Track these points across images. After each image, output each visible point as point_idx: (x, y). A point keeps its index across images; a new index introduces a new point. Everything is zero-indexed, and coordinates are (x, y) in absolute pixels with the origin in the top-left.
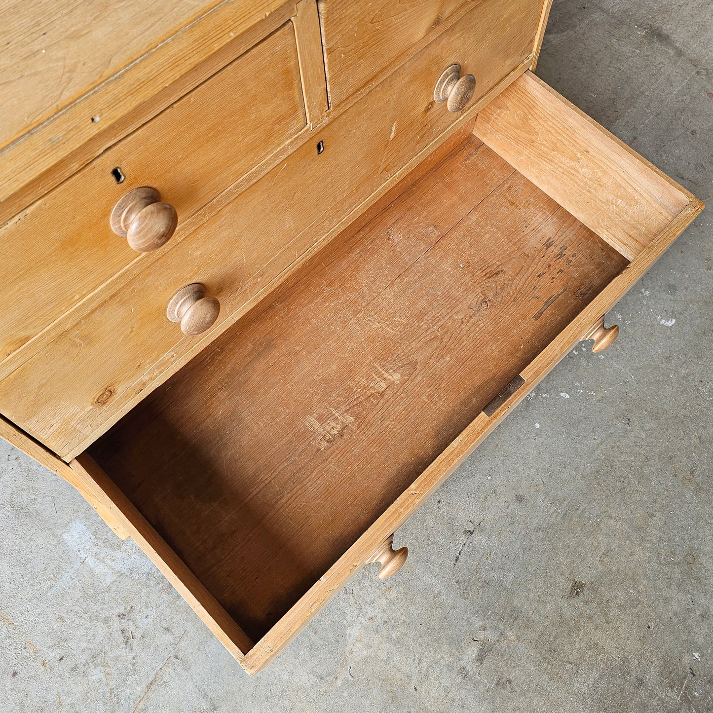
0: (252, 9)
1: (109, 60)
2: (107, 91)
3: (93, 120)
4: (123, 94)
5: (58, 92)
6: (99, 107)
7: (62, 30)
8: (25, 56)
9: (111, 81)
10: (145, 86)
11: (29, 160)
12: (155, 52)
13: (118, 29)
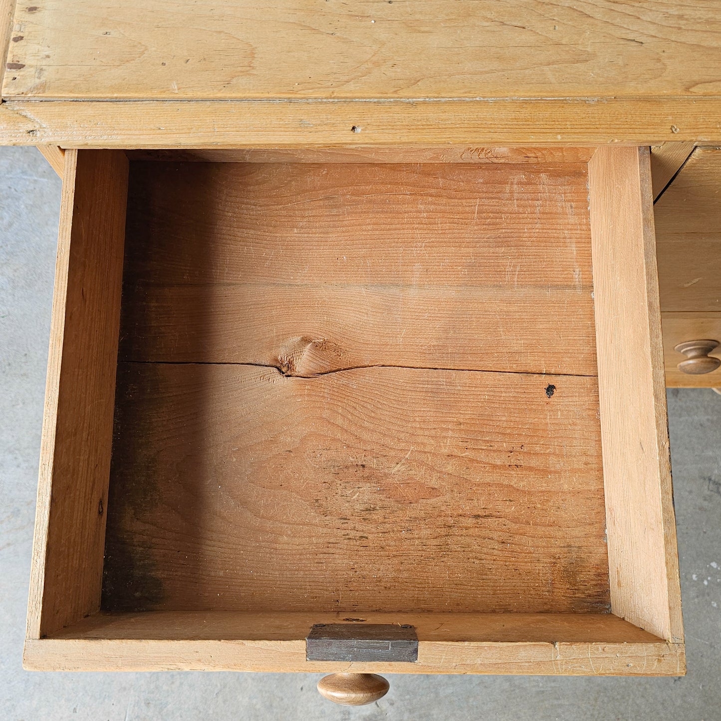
0: (604, 126)
1: (418, 79)
2: (389, 110)
3: (354, 128)
4: (400, 123)
5: (346, 78)
6: (369, 121)
7: (409, 9)
8: (353, 13)
9: (402, 102)
10: (428, 130)
11: (268, 126)
12: (467, 102)
13: (456, 49)
